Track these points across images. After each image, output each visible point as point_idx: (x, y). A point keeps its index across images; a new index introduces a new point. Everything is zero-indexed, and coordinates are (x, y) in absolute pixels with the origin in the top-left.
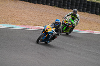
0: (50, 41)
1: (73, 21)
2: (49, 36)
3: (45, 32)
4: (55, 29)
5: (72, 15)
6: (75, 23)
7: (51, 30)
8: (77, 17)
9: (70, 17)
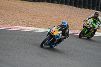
0: (56, 45)
1: (94, 25)
2: (54, 39)
3: (50, 35)
4: (61, 32)
5: (93, 17)
6: (96, 26)
7: (57, 33)
8: (99, 20)
9: (91, 20)
